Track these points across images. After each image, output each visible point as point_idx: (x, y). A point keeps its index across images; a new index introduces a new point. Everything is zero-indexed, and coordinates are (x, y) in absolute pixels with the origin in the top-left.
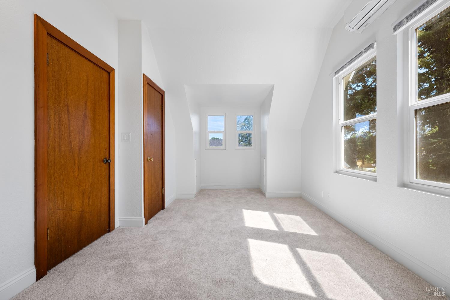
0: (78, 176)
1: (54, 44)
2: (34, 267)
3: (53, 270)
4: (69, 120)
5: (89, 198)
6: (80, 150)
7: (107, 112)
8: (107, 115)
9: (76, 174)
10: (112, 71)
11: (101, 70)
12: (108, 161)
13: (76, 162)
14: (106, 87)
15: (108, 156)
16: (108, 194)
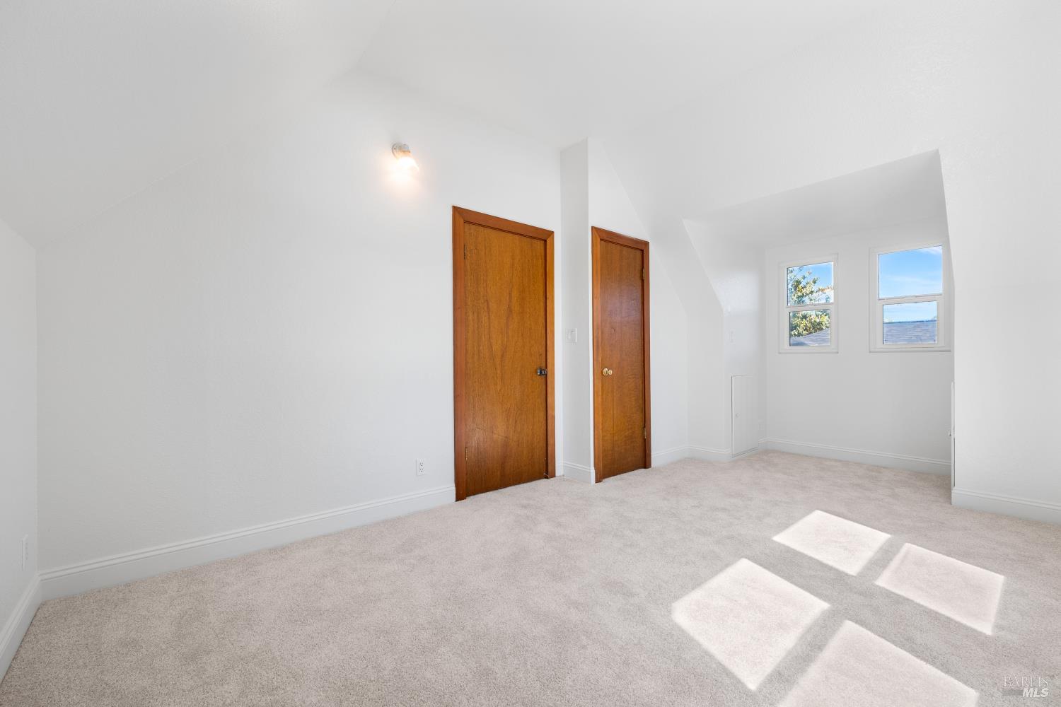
0: (500, 390)
1: (472, 231)
2: (454, 485)
3: (472, 497)
4: (489, 318)
5: (516, 422)
6: (502, 356)
7: (542, 299)
8: (542, 304)
9: (499, 388)
10: (550, 235)
11: (533, 240)
12: (544, 373)
13: (499, 372)
14: (540, 262)
15: (544, 365)
16: (544, 422)
